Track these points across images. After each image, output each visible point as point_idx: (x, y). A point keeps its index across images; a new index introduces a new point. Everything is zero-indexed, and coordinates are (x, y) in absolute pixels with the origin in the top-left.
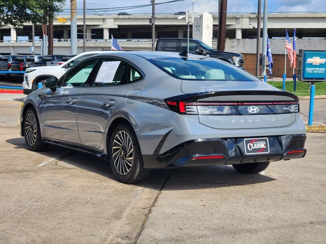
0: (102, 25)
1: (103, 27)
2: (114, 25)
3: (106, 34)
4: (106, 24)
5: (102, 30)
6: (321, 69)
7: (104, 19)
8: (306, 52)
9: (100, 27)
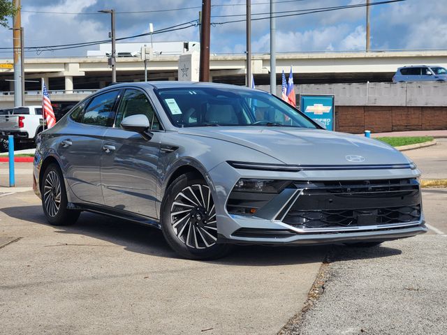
0: (64, 72)
1: (65, 75)
2: (80, 72)
3: (69, 84)
4: (68, 70)
5: (63, 79)
6: (325, 120)
7: (65, 64)
8: (304, 98)
9: (60, 75)
